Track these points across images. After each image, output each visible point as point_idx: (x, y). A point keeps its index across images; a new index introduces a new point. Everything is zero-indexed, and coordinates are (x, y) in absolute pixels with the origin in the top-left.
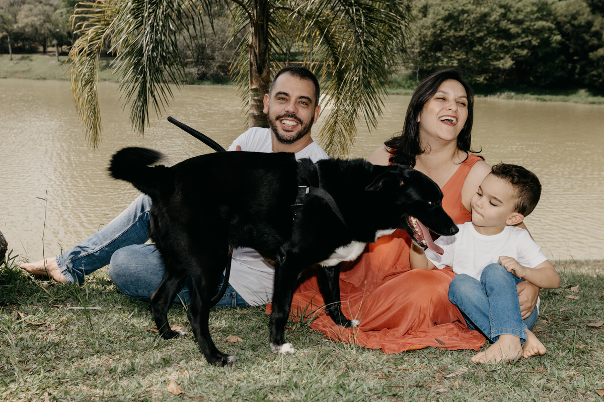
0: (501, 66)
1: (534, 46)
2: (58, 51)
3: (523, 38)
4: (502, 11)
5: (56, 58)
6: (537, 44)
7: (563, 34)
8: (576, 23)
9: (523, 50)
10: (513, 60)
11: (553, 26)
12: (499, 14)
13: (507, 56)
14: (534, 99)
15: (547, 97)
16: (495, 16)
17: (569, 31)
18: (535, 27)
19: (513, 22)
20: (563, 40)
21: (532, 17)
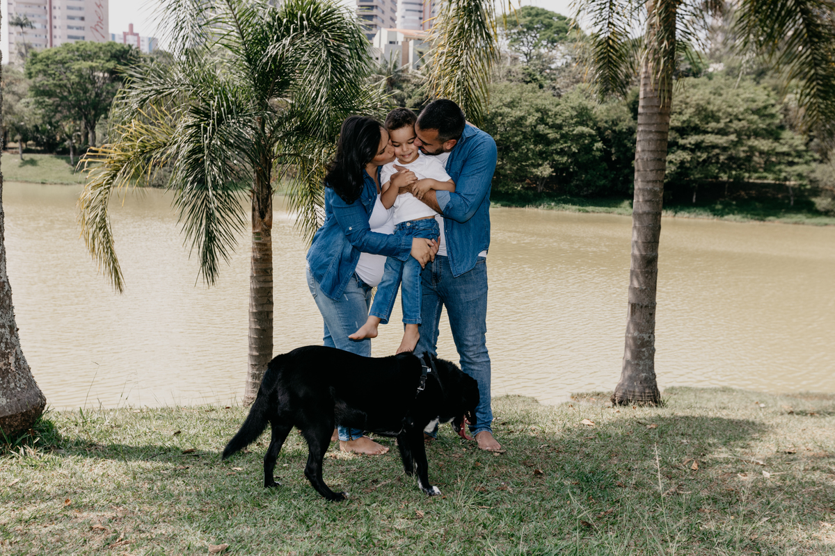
0: (539, 173)
1: (574, 152)
2: (22, 147)
3: (562, 144)
4: (539, 115)
5: (19, 156)
6: (577, 151)
7: (605, 141)
8: (617, 128)
9: (563, 157)
10: (551, 167)
11: (594, 132)
12: (535, 118)
13: (546, 163)
14: (576, 210)
15: (590, 208)
16: (531, 120)
17: (610, 137)
18: (575, 132)
19: (551, 127)
20: (604, 147)
21: (571, 121)
